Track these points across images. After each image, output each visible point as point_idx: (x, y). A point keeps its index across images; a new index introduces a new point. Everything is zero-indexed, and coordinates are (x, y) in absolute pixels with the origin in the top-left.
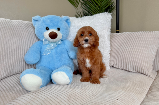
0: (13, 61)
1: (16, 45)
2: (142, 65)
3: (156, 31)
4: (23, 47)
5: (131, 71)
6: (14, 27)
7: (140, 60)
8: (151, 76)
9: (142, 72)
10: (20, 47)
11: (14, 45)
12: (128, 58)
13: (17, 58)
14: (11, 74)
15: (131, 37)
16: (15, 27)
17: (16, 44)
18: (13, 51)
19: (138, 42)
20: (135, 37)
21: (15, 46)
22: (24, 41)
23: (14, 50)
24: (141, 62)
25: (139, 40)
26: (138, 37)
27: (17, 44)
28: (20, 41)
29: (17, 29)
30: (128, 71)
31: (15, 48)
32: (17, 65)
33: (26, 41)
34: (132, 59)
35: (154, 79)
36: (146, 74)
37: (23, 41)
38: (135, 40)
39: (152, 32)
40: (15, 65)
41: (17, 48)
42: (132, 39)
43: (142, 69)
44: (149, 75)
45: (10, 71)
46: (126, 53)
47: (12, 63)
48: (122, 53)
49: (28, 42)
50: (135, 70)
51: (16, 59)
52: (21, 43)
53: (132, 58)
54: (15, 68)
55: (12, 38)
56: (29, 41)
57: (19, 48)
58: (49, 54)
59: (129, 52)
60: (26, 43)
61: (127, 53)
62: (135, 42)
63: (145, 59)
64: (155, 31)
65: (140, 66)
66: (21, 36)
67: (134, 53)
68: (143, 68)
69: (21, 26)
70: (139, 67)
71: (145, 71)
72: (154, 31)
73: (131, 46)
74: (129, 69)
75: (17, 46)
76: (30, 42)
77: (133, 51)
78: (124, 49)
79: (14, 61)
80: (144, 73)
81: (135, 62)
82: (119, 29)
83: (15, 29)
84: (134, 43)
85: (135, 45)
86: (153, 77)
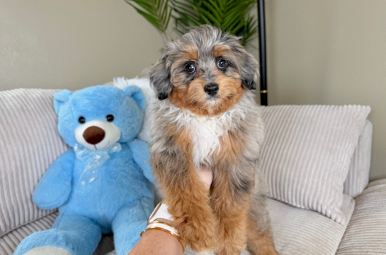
0: (10, 201)
1: (16, 162)
2: (318, 193)
3: (350, 106)
4: (33, 163)
5: (294, 204)
6: (7, 114)
7: (313, 182)
8: (339, 220)
9: (319, 210)
10: (26, 165)
11: (10, 162)
12: (285, 176)
13: (19, 192)
14: (8, 231)
15: (293, 119)
16: (9, 114)
17: (14, 158)
18: (9, 177)
19: (310, 134)
20: (301, 120)
21: (13, 163)
22: (35, 147)
23: (12, 175)
24: (315, 186)
25: (312, 128)
26: (310, 121)
27: (17, 158)
28: (24, 150)
29: (15, 120)
30: (287, 204)
31: (13, 169)
32: (21, 208)
33: (40, 147)
34: (296, 179)
35: (346, 227)
36: (328, 215)
37: (33, 148)
38: (303, 128)
39: (341, 107)
40: (15, 208)
41: (19, 169)
42: (295, 126)
43: (318, 203)
44: (334, 217)
45: (5, 225)
46: (282, 163)
47: (8, 207)
48: (273, 163)
49: (44, 148)
50: (302, 204)
51: (17, 195)
52: (27, 155)
53: (294, 176)
54: (16, 216)
55: (5, 145)
56: (46, 145)
57: (24, 167)
58: (92, 180)
59: (287, 162)
60: (41, 153)
61: (284, 162)
62: (301, 133)
63: (326, 178)
64: (348, 104)
65: (314, 196)
66: (27, 137)
67: (300, 164)
68: (321, 202)
69: (25, 108)
70: (311, 198)
71: (324, 208)
72: (345, 106)
73: (292, 145)
74: (290, 200)
75: (18, 164)
76: (49, 147)
77: (297, 160)
78: (277, 152)
79: (12, 200)
80: (324, 213)
81: (302, 185)
82: (266, 89)
83: (10, 121)
84: (300, 137)
85: (302, 144)
86: (343, 223)
